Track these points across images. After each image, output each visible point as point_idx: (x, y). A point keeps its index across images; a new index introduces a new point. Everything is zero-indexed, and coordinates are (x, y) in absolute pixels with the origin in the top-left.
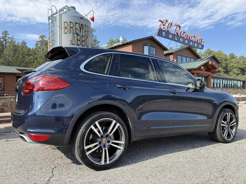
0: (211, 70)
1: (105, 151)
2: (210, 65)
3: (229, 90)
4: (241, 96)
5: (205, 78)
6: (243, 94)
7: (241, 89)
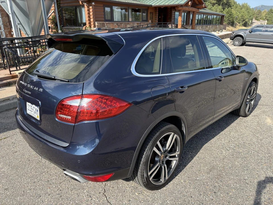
0: (197, 5)
1: (165, 167)
3: (208, 26)
4: (219, 33)
5: (187, 14)
6: (221, 31)
7: (219, 25)
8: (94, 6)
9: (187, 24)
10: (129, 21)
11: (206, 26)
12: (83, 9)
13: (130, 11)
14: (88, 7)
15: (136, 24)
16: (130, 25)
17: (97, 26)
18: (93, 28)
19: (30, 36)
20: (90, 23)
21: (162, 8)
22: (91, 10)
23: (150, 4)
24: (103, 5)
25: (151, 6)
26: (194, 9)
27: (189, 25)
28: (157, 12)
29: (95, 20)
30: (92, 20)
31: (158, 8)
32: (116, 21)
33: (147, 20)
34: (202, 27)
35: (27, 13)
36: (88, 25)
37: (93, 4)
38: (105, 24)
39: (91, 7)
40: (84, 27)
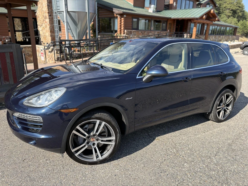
0: (211, 18)
2: (212, 14)
3: (221, 37)
4: (231, 43)
5: (202, 25)
6: (233, 41)
7: (232, 36)
8: (125, 17)
9: (201, 34)
10: (151, 30)
11: (219, 36)
12: (116, 20)
13: (153, 21)
14: (121, 18)
15: (157, 32)
16: (151, 33)
17: (126, 33)
18: (122, 35)
19: (76, 39)
20: (121, 31)
21: (180, 20)
22: (123, 21)
23: (170, 16)
24: (131, 17)
25: (171, 18)
26: (208, 22)
27: (202, 35)
28: (175, 24)
29: (125, 28)
30: (122, 28)
31: (176, 20)
32: (141, 29)
33: (166, 30)
34: (215, 37)
35: (76, 22)
36: (119, 32)
37: (125, 16)
38: (132, 32)
39: (122, 19)
40: (116, 33)
